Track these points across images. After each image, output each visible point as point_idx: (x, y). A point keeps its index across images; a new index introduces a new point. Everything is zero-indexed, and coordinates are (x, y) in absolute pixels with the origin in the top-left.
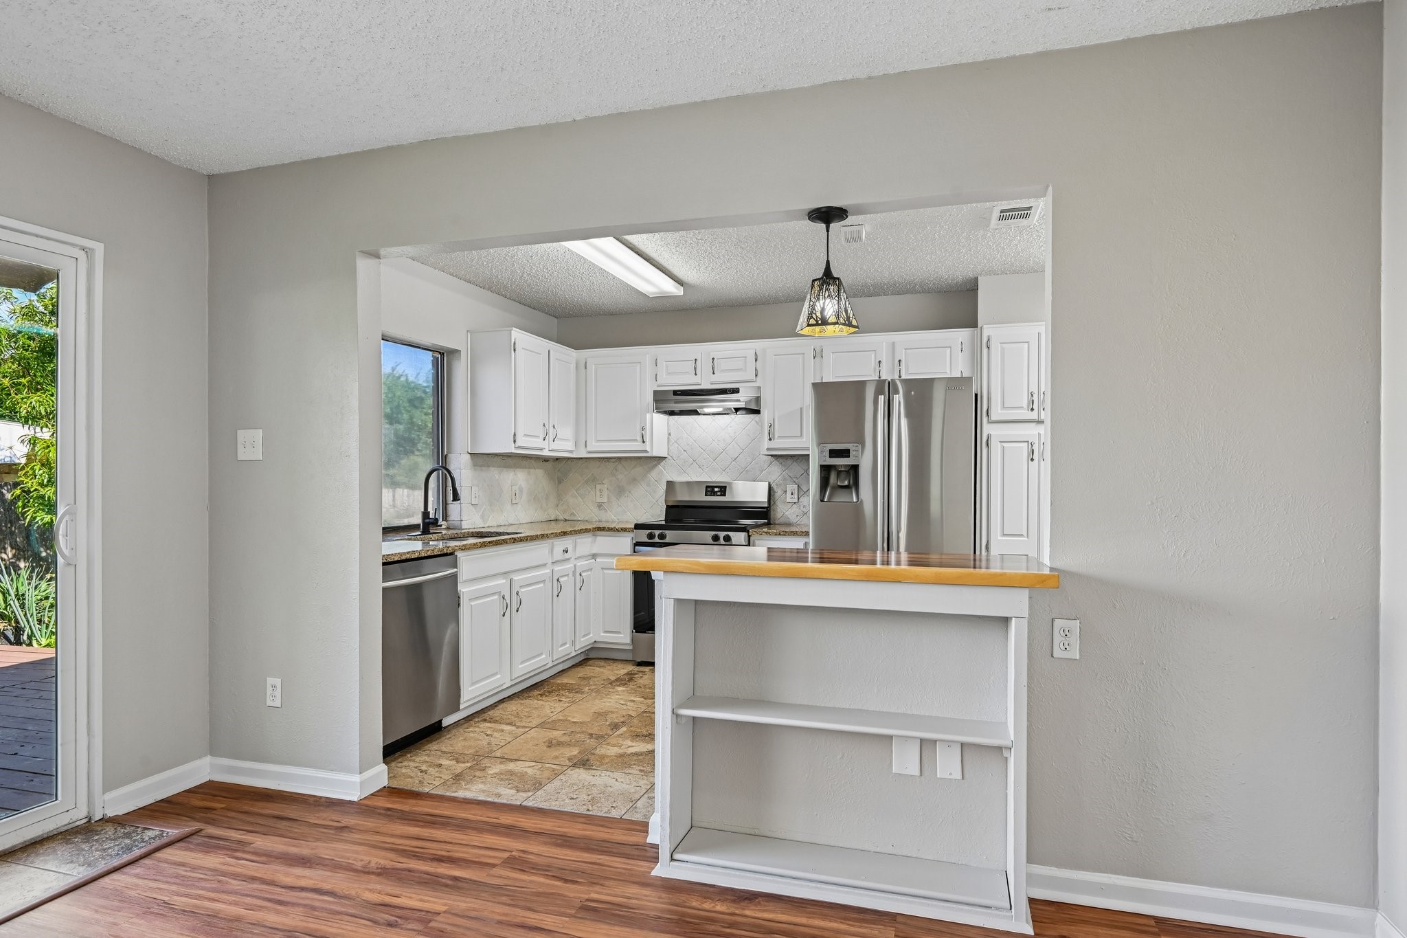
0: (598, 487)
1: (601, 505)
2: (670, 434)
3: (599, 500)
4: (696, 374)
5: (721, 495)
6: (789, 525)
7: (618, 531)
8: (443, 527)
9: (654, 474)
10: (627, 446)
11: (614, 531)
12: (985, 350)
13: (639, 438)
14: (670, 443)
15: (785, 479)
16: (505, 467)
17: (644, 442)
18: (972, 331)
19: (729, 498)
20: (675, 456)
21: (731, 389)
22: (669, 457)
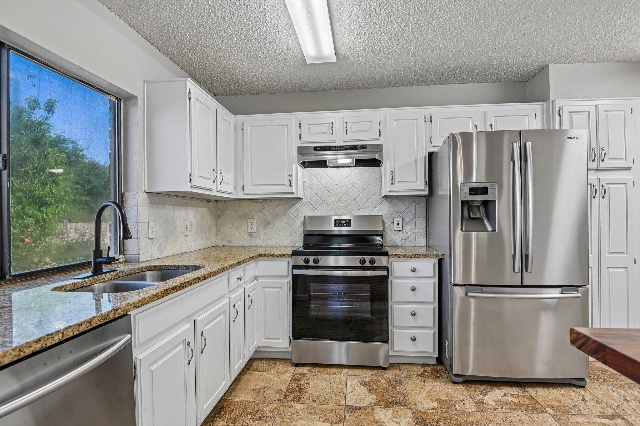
0: (249, 221)
1: (252, 234)
2: (304, 182)
3: (250, 230)
4: (332, 134)
5: (347, 226)
6: (398, 248)
7: (277, 256)
8: (121, 260)
9: (292, 211)
10: (282, 190)
11: (274, 257)
12: (557, 118)
13: (287, 183)
14: (305, 189)
15: (392, 214)
16: (179, 206)
17: (291, 186)
18: (544, 104)
19: (353, 227)
20: (308, 197)
21: (360, 145)
22: (304, 199)
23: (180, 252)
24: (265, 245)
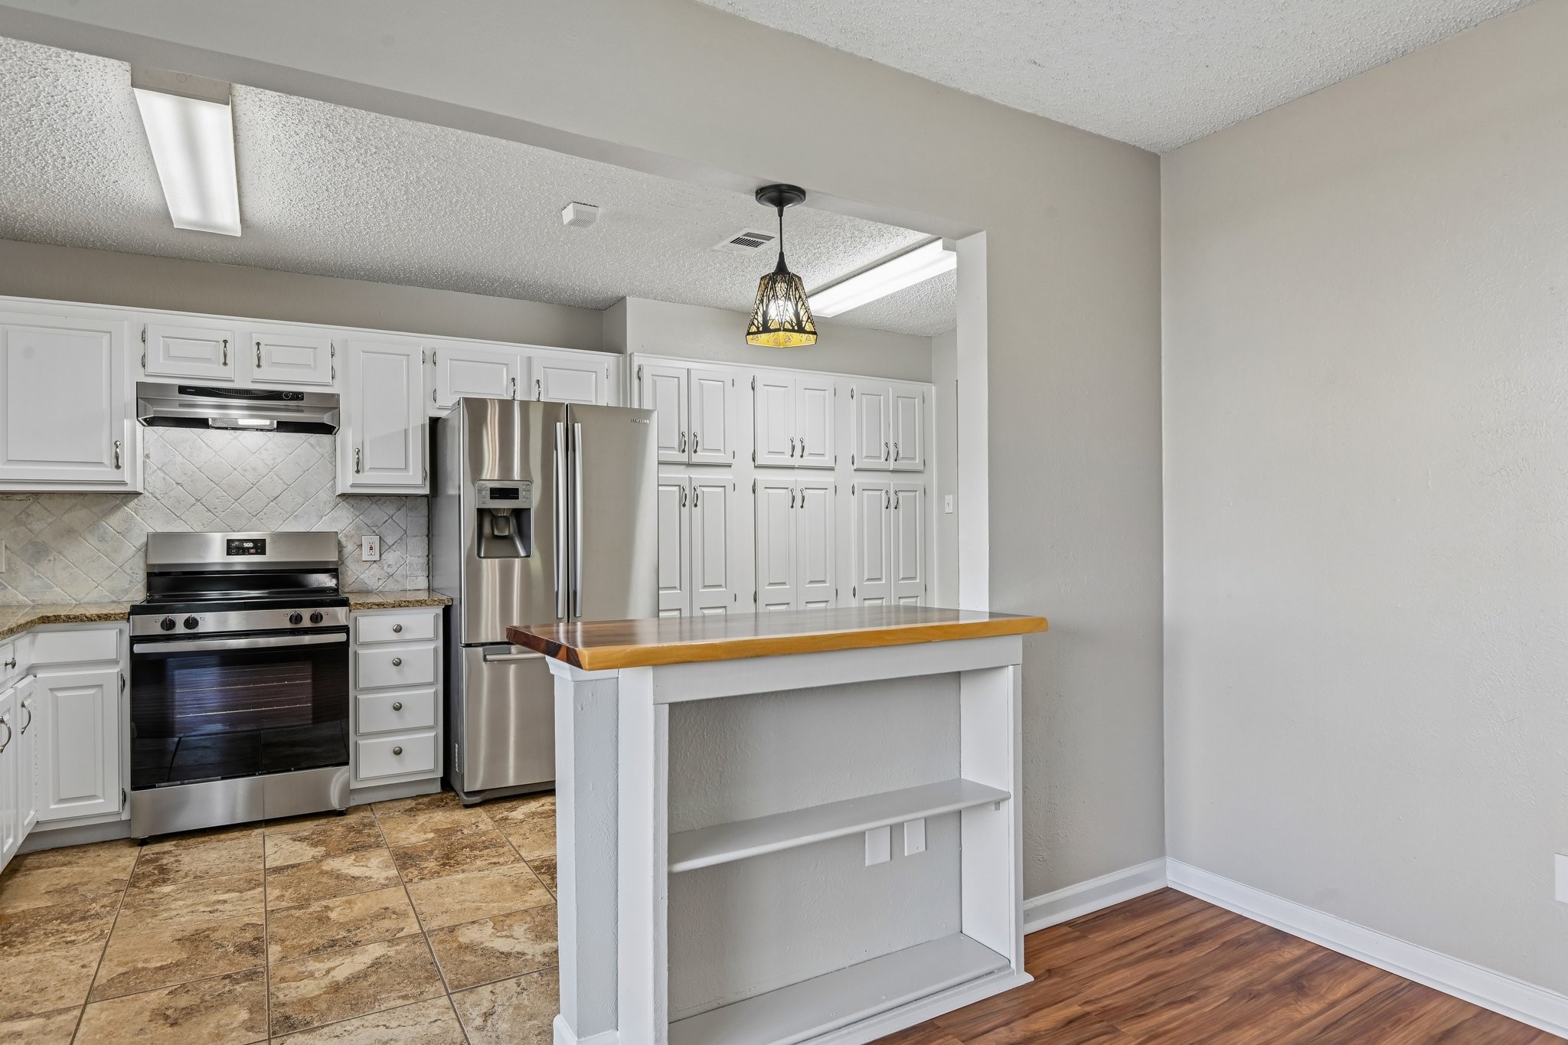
2: (147, 456)
4: (225, 364)
5: (257, 553)
6: (368, 592)
7: (90, 619)
9: (115, 521)
10: (98, 475)
11: (82, 621)
12: (636, 381)
13: (107, 459)
14: (149, 471)
15: (358, 528)
17: (118, 467)
18: (619, 357)
19: (270, 556)
20: (158, 492)
21: (290, 392)
22: (146, 493)
24: (33, 601)
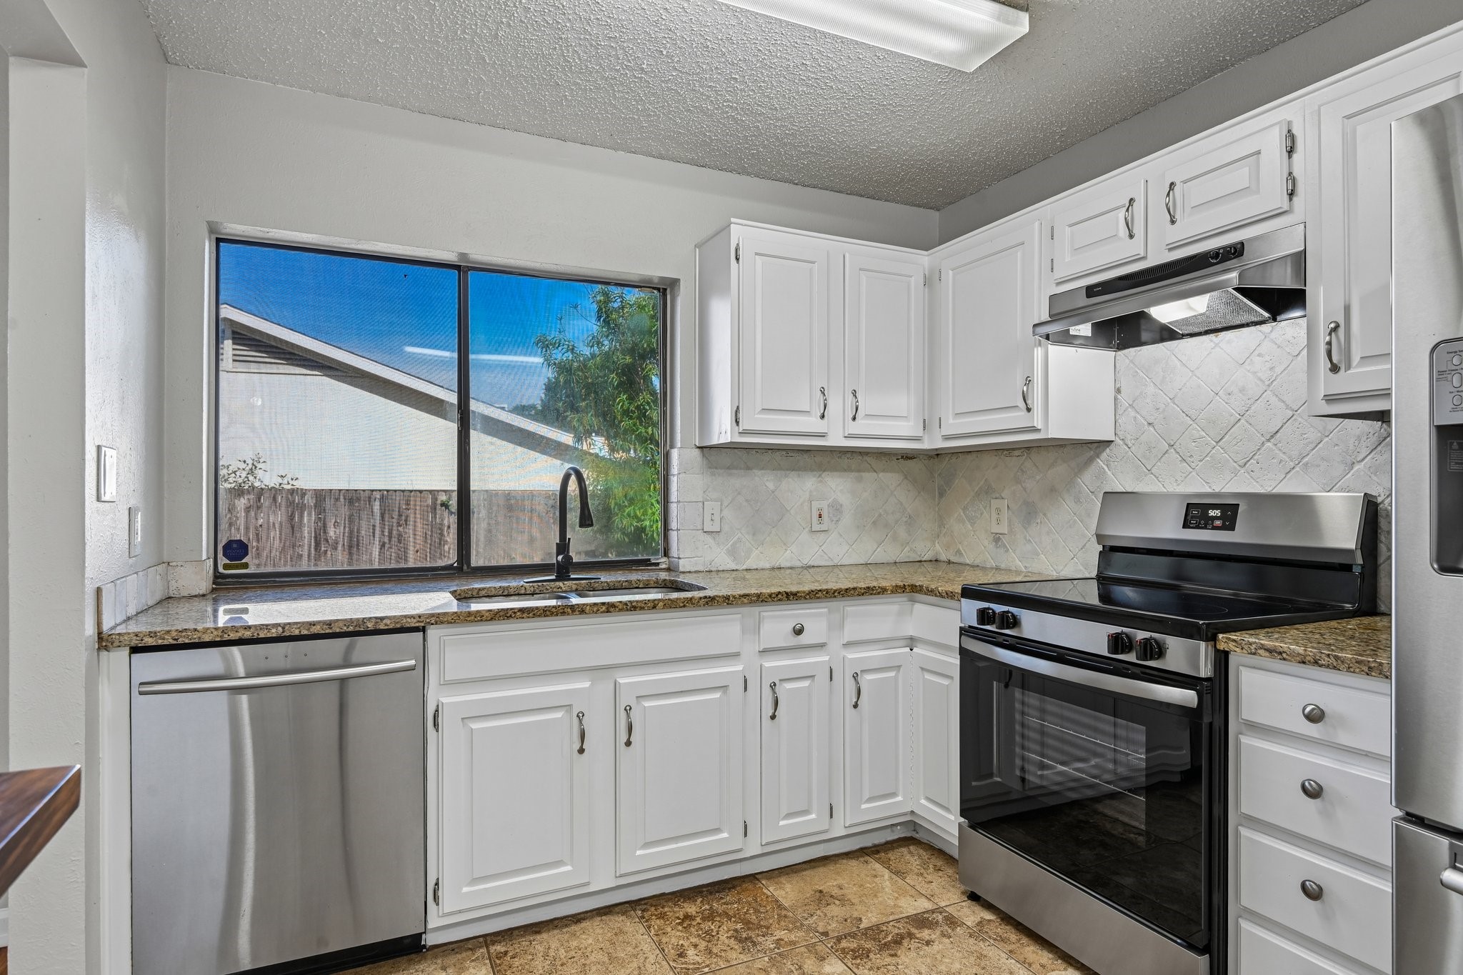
0: (995, 503)
1: (999, 538)
2: (1118, 391)
3: (996, 529)
4: (1134, 239)
5: (1223, 527)
8: (663, 566)
9: (1087, 480)
13: (1021, 402)
14: (1120, 412)
17: (1029, 410)
19: (1241, 535)
20: (1129, 437)
21: (1219, 249)
22: (1118, 441)
23: (798, 564)
24: (1026, 567)
